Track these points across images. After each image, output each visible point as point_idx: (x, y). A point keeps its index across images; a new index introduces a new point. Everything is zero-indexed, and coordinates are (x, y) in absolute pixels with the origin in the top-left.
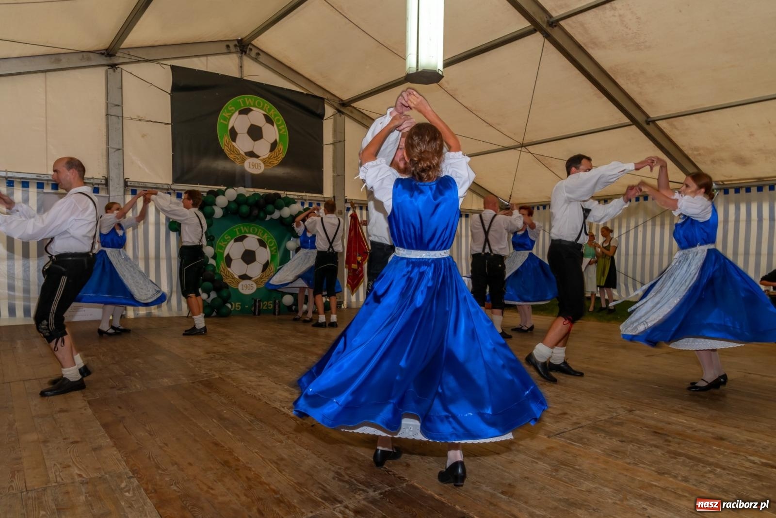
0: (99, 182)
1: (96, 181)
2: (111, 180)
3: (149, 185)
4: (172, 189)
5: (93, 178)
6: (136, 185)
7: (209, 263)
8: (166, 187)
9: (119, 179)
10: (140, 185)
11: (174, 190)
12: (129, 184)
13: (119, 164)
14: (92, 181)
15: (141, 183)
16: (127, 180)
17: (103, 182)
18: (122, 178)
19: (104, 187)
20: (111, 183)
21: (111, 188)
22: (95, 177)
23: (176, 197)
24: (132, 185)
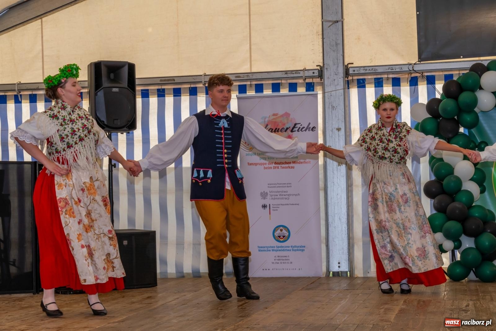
0: (310, 74)
1: (307, 74)
2: (327, 69)
3: (380, 70)
4: (416, 72)
5: (305, 70)
6: (362, 71)
7: (462, 189)
8: (405, 69)
9: (338, 67)
10: (367, 72)
11: (422, 72)
12: (351, 71)
13: (337, 44)
14: (301, 74)
15: (368, 68)
16: (350, 66)
17: (316, 74)
18: (341, 64)
19: (318, 80)
20: (326, 74)
21: (326, 82)
22: (307, 69)
23: (426, 82)
24: (356, 72)
